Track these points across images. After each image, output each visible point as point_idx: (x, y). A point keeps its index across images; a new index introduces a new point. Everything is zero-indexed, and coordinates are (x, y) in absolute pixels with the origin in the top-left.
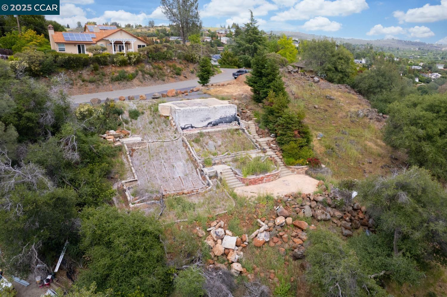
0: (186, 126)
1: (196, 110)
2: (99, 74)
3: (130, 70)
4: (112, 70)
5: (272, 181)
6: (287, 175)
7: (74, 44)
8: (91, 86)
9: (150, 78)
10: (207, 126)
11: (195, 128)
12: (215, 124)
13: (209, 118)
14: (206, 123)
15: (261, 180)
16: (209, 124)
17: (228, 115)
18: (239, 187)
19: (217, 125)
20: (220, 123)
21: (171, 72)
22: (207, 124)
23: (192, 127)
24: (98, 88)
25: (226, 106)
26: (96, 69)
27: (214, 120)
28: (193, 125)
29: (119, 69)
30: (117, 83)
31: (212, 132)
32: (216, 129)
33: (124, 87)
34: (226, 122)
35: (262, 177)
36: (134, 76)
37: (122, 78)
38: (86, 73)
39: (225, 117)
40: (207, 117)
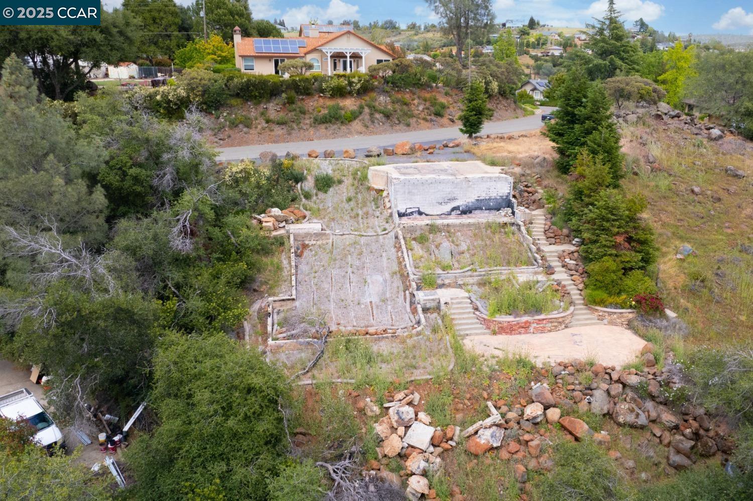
0: (409, 211)
1: (429, 181)
2: (295, 110)
3: (349, 104)
4: (318, 105)
5: (550, 331)
6: (586, 325)
7: (269, 58)
8: (278, 131)
9: (384, 119)
10: (449, 214)
11: (427, 215)
12: (466, 211)
13: (454, 199)
14: (448, 208)
15: (526, 327)
16: (454, 209)
17: (493, 194)
18: (477, 334)
19: (471, 212)
20: (476, 209)
21: (426, 111)
22: (449, 210)
23: (420, 213)
24: (290, 134)
25: (490, 178)
26: (290, 101)
27: (465, 203)
28: (422, 210)
29: (330, 103)
30: (323, 126)
31: (454, 226)
32: (466, 220)
33: (334, 135)
34: (489, 209)
35: (527, 322)
36: (354, 116)
37: (334, 119)
38: (273, 109)
39: (487, 198)
40: (449, 196)
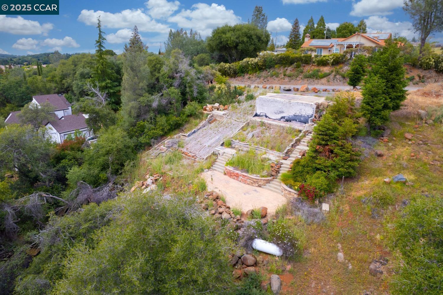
0: (261, 114)
1: (271, 100)
2: (298, 71)
5: (248, 184)
6: (272, 190)
8: (287, 79)
9: (341, 79)
10: (280, 120)
11: (269, 118)
12: (288, 120)
13: (282, 112)
14: (279, 116)
15: (237, 176)
16: (282, 118)
17: (304, 114)
19: (290, 121)
20: (293, 120)
22: (280, 117)
23: (266, 117)
24: (290, 82)
25: (302, 103)
26: (298, 67)
27: (288, 115)
28: (267, 115)
32: (288, 125)
34: (301, 121)
37: (315, 76)
38: (289, 70)
39: (300, 115)
40: (280, 110)
